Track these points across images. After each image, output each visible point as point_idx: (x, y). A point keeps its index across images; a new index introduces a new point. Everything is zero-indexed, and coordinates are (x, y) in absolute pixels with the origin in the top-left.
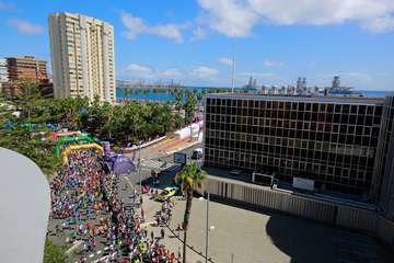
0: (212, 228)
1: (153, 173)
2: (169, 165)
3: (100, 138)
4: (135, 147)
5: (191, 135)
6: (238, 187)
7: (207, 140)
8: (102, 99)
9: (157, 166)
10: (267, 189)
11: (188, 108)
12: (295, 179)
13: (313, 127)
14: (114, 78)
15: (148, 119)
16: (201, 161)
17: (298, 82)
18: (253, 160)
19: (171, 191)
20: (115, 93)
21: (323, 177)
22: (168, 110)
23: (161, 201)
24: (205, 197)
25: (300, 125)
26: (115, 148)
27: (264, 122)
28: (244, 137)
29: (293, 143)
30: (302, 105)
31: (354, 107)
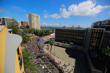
0: (55, 50)
1: (46, 42)
2: (49, 40)
3: (37, 35)
4: (43, 37)
5: (53, 35)
6: (61, 44)
7: (55, 36)
8: (38, 29)
9: (47, 40)
10: (66, 44)
11: (53, 31)
12: (70, 43)
13: (74, 34)
14: (40, 25)
15: (46, 32)
16: (54, 39)
17: (72, 26)
18: (63, 39)
19: (49, 44)
20: (40, 28)
21: (75, 42)
22: (49, 31)
23: (47, 46)
24: (54, 45)
25: (71, 33)
26: (40, 37)
27: (65, 33)
28: (62, 35)
29: (70, 36)
30: (72, 30)
31: (80, 30)
